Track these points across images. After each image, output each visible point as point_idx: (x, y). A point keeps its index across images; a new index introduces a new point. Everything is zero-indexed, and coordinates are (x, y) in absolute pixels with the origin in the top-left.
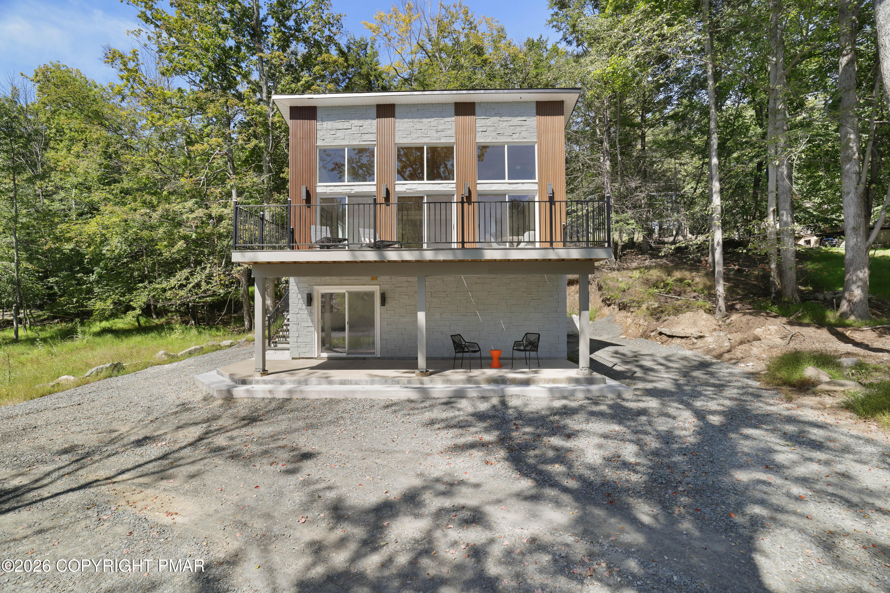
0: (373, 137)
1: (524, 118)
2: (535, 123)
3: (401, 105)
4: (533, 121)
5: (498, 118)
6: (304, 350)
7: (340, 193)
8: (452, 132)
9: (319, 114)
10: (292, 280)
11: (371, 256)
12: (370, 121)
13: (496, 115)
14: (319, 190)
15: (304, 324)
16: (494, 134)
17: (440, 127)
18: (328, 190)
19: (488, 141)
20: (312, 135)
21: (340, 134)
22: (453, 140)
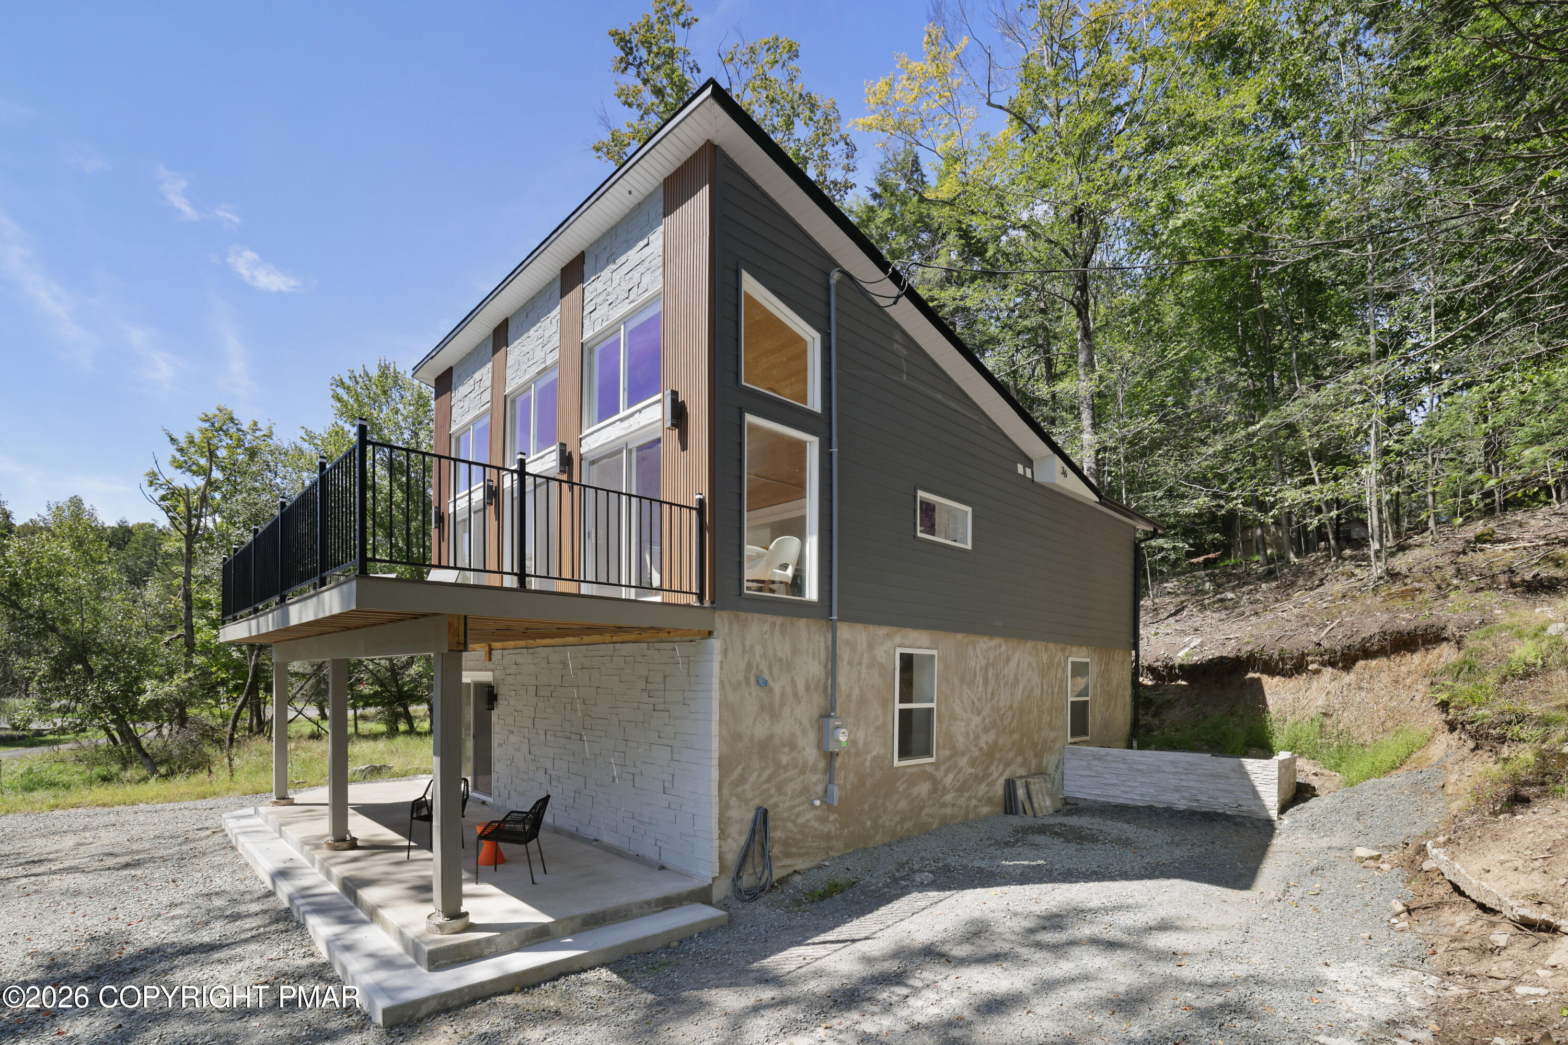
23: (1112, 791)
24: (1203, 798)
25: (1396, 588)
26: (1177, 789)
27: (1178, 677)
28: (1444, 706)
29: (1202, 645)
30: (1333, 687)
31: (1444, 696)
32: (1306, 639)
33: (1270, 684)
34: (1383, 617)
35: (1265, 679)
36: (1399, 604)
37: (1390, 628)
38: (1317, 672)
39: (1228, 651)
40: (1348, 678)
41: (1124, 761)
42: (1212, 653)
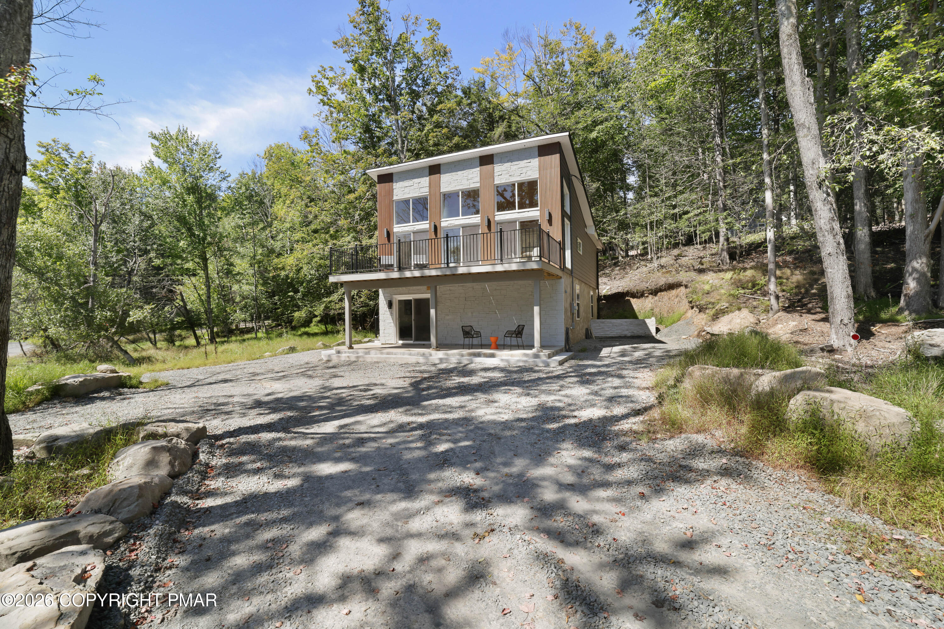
0: (427, 190)
1: (529, 161)
2: (538, 163)
3: (445, 164)
4: (535, 162)
5: (510, 164)
6: (388, 338)
7: (408, 231)
8: (478, 179)
9: (395, 178)
10: (380, 291)
11: (417, 274)
12: (425, 178)
13: (508, 161)
14: (395, 230)
15: (388, 321)
16: (507, 176)
17: (470, 176)
18: (400, 230)
19: (503, 182)
20: (390, 192)
21: (407, 190)
22: (478, 185)
23: (608, 333)
24: (635, 332)
25: (664, 270)
26: (627, 330)
27: (602, 300)
28: (690, 302)
29: (610, 288)
30: (652, 301)
31: (691, 300)
32: (643, 286)
33: (633, 301)
34: (664, 279)
35: (631, 300)
36: (667, 275)
37: (667, 282)
38: (647, 296)
39: (620, 290)
40: (656, 298)
41: (611, 323)
42: (614, 291)
